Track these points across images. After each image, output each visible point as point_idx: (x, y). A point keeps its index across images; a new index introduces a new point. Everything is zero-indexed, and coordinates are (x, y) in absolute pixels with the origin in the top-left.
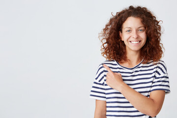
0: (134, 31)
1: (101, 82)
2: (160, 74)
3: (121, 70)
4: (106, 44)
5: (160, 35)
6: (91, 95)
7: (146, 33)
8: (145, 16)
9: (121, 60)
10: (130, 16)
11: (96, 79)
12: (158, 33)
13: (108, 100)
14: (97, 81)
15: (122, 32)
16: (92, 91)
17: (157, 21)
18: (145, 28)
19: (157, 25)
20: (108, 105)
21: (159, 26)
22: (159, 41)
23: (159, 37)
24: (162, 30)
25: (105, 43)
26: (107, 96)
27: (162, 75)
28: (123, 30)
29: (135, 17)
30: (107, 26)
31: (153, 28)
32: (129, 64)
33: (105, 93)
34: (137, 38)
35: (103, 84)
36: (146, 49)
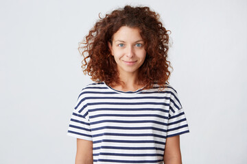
4: (89, 59)
5: (167, 49)
7: (146, 50)
9: (111, 82)
10: (125, 25)
12: (163, 47)
15: (112, 44)
18: (145, 42)
23: (165, 53)
25: (88, 57)
28: (113, 42)
29: (131, 27)
30: (91, 32)
32: (123, 87)
36: (146, 69)
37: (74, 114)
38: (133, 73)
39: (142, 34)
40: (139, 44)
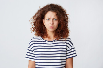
0: (51, 20)
1: (32, 50)
5: (68, 23)
6: (26, 57)
8: (58, 12)
10: (50, 11)
11: (29, 47)
12: (66, 21)
13: (36, 61)
14: (29, 49)
15: (44, 20)
16: (27, 55)
17: (66, 14)
18: (58, 19)
20: (36, 64)
21: (67, 17)
22: (67, 26)
24: (69, 20)
25: (33, 25)
26: (36, 58)
29: (52, 11)
31: (62, 19)
33: (34, 57)
35: (33, 51)
36: (58, 31)
37: (28, 50)
39: (57, 15)
40: (55, 19)
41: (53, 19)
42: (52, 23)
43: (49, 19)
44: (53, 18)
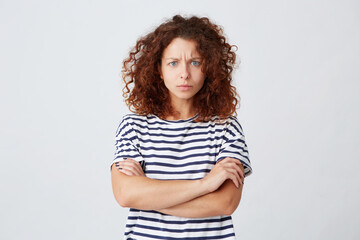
0: (183, 65)
2: (234, 135)
3: (164, 126)
5: (231, 71)
10: (177, 37)
12: (227, 67)
17: (227, 45)
19: (229, 52)
21: (232, 53)
22: (229, 82)
23: (228, 75)
24: (237, 60)
25: (131, 82)
27: (238, 136)
29: (185, 38)
31: (217, 61)
34: (187, 78)
38: (188, 100)
40: (195, 62)
41: (188, 63)
42: (185, 75)
43: (175, 62)
44: (190, 58)
